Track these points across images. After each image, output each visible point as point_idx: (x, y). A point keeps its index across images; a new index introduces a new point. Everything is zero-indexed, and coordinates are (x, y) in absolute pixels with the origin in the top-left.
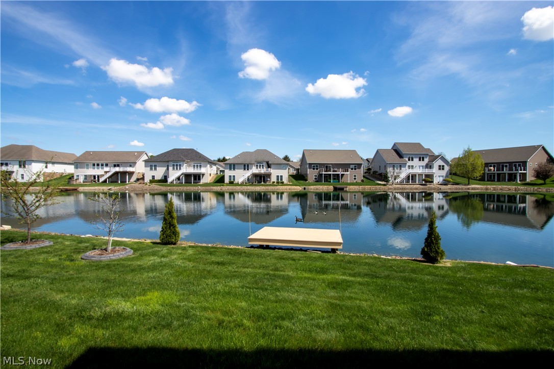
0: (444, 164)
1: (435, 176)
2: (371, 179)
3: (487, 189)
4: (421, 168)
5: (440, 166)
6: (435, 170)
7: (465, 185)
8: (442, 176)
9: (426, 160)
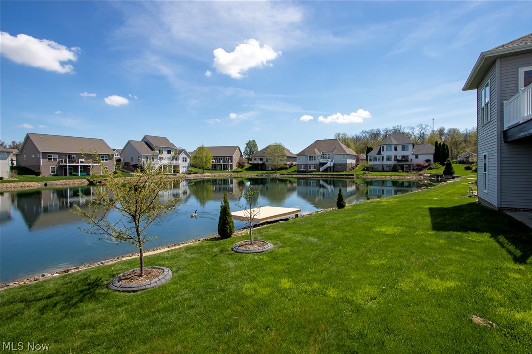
0: (186, 157)
1: (180, 166)
2: (126, 171)
3: (215, 176)
4: (169, 160)
5: (183, 158)
6: (180, 162)
7: (201, 173)
8: (185, 167)
9: (173, 153)
